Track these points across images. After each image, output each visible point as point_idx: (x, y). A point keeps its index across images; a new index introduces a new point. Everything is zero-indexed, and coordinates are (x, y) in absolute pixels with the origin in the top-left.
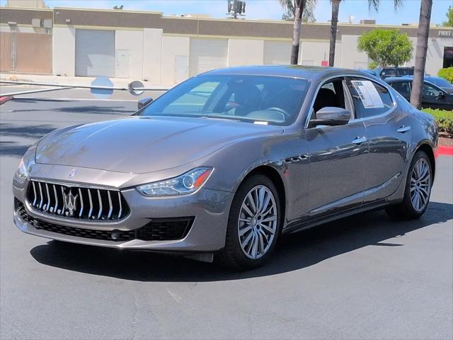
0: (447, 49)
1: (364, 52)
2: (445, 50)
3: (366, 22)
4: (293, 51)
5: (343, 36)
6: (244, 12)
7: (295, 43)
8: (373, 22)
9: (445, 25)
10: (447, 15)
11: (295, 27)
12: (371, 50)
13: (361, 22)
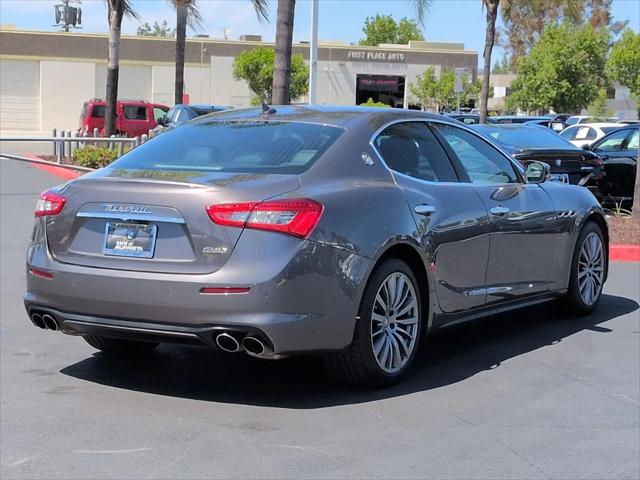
0: (360, 78)
1: (244, 81)
2: (358, 79)
3: (249, 38)
4: (109, 77)
5: (213, 58)
6: (80, 23)
7: (111, 65)
8: (258, 38)
9: (362, 43)
10: (364, 29)
11: (111, 41)
12: (253, 79)
13: (241, 38)
